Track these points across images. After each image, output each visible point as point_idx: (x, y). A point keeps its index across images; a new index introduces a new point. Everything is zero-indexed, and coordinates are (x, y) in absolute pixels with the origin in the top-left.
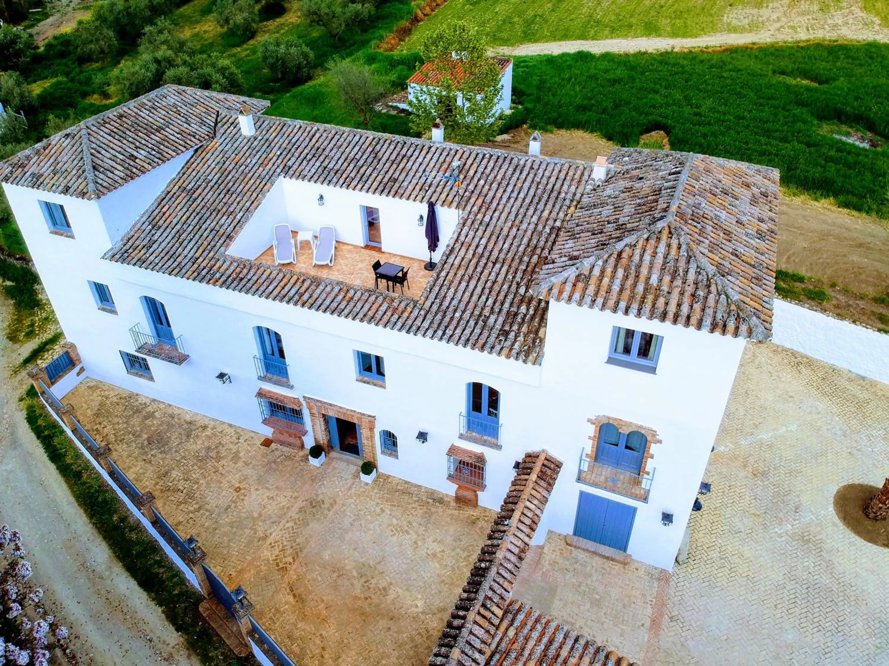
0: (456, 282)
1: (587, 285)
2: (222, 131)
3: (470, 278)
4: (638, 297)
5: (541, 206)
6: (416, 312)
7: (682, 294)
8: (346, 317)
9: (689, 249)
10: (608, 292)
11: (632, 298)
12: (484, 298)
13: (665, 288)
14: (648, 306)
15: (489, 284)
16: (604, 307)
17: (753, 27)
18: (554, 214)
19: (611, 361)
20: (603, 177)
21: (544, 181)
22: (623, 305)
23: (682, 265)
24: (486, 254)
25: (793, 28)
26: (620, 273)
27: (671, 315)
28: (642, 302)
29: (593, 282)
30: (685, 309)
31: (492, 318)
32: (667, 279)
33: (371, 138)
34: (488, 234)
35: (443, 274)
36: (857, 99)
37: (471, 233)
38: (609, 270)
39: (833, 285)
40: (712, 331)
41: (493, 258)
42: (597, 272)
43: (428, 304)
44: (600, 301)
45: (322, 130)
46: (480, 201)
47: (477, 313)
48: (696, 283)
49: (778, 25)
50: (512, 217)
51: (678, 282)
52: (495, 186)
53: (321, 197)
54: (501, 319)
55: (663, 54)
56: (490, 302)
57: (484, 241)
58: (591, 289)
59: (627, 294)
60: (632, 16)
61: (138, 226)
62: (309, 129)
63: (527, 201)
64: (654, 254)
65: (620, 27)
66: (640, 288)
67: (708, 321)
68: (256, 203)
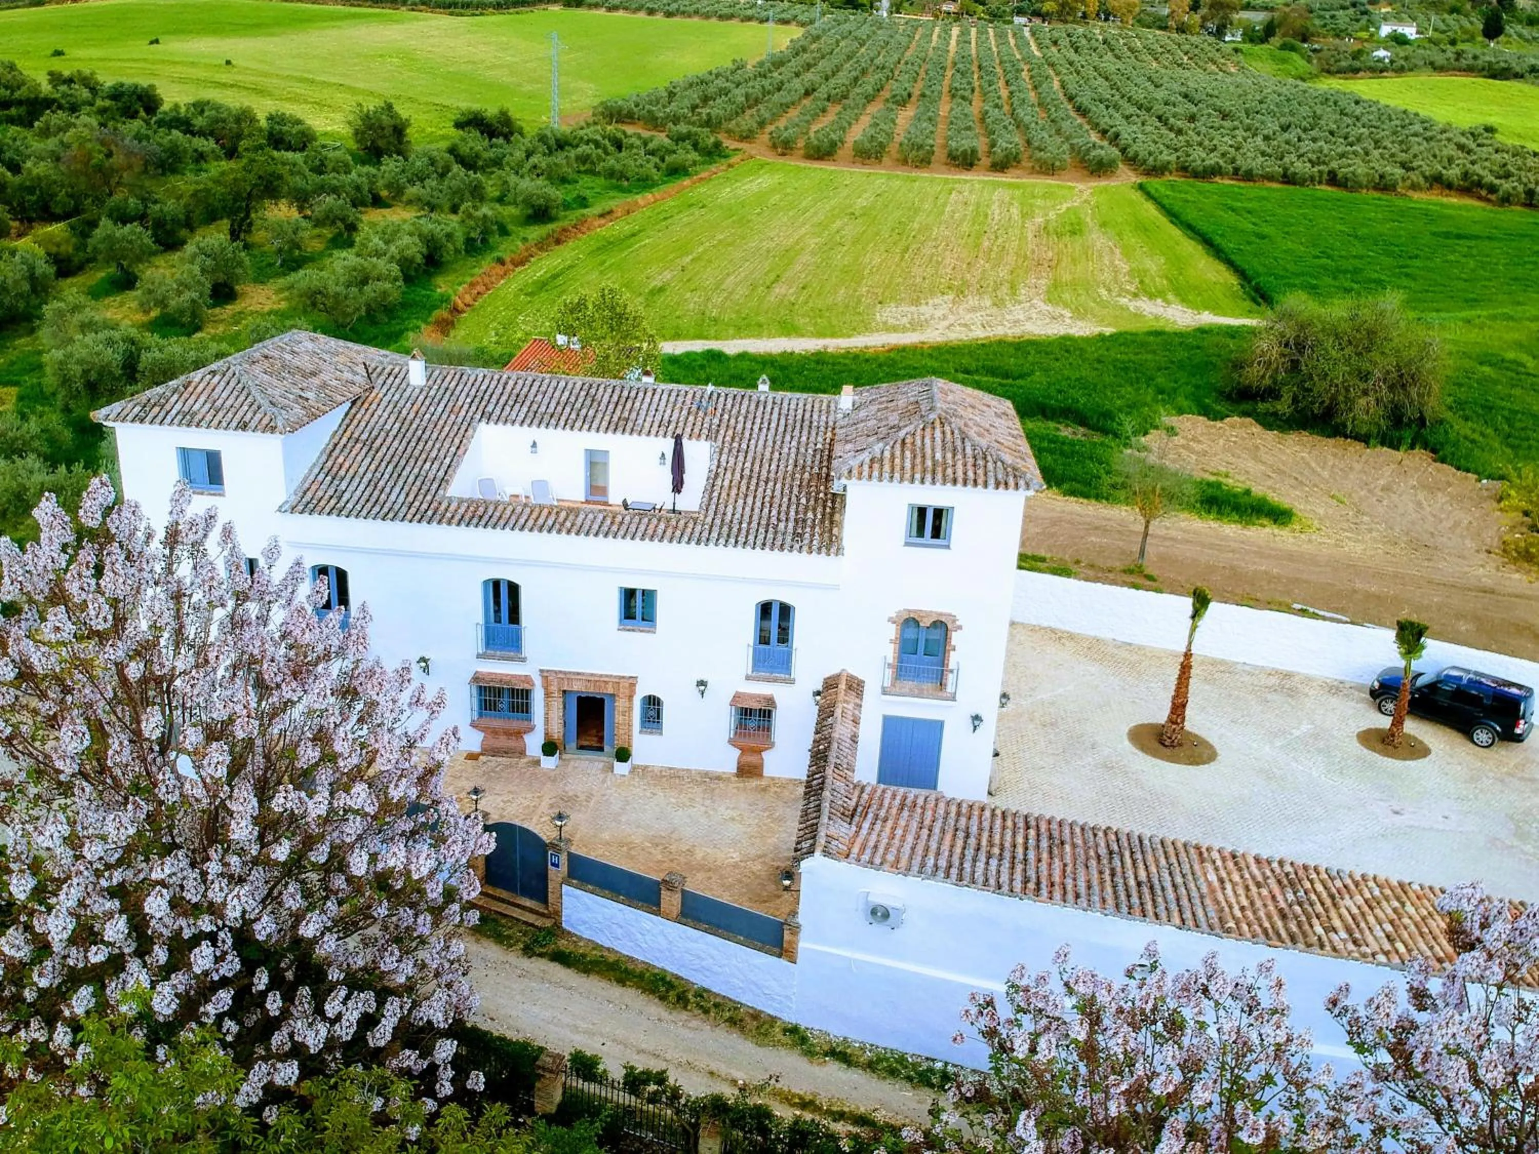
0: (732, 500)
1: (882, 465)
2: (380, 381)
3: (746, 496)
4: (930, 468)
5: (796, 433)
6: (698, 528)
7: (965, 465)
8: (623, 537)
9: (961, 432)
10: (903, 468)
11: (924, 471)
12: (766, 510)
13: (950, 461)
14: (939, 476)
15: (767, 499)
16: (902, 480)
17: (915, 325)
18: (812, 439)
19: (907, 544)
20: (850, 406)
21: (792, 413)
22: (918, 476)
23: (958, 443)
24: (755, 475)
25: (965, 325)
26: (908, 454)
27: (960, 479)
28: (934, 472)
29: (887, 462)
30: (971, 474)
31: (782, 526)
32: (949, 455)
33: (579, 384)
34: (749, 458)
35: (715, 494)
36: (1060, 392)
37: (732, 460)
38: (898, 453)
39: (1078, 562)
40: (997, 488)
41: (763, 477)
42: (887, 454)
43: (709, 520)
44: (897, 475)
45: (514, 377)
46: (730, 432)
47: (764, 522)
48: (975, 457)
49: (946, 323)
50: (770, 443)
51: (959, 456)
52: (741, 419)
53: (534, 445)
54: (791, 525)
55: (818, 353)
56: (774, 512)
57: (748, 465)
58: (887, 468)
59: (919, 468)
60: (757, 314)
61: (312, 477)
62: (496, 377)
63: (781, 429)
64: (933, 439)
65: (748, 326)
66: (929, 463)
67: (992, 481)
68: (462, 448)
